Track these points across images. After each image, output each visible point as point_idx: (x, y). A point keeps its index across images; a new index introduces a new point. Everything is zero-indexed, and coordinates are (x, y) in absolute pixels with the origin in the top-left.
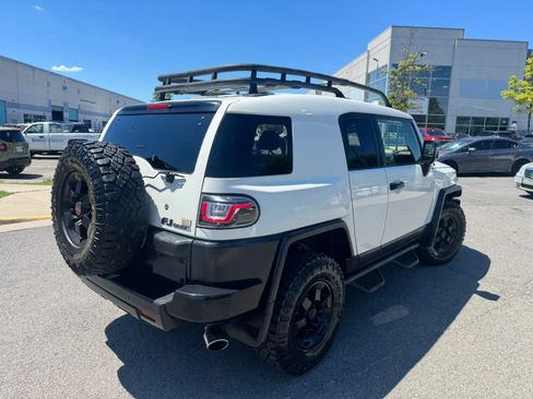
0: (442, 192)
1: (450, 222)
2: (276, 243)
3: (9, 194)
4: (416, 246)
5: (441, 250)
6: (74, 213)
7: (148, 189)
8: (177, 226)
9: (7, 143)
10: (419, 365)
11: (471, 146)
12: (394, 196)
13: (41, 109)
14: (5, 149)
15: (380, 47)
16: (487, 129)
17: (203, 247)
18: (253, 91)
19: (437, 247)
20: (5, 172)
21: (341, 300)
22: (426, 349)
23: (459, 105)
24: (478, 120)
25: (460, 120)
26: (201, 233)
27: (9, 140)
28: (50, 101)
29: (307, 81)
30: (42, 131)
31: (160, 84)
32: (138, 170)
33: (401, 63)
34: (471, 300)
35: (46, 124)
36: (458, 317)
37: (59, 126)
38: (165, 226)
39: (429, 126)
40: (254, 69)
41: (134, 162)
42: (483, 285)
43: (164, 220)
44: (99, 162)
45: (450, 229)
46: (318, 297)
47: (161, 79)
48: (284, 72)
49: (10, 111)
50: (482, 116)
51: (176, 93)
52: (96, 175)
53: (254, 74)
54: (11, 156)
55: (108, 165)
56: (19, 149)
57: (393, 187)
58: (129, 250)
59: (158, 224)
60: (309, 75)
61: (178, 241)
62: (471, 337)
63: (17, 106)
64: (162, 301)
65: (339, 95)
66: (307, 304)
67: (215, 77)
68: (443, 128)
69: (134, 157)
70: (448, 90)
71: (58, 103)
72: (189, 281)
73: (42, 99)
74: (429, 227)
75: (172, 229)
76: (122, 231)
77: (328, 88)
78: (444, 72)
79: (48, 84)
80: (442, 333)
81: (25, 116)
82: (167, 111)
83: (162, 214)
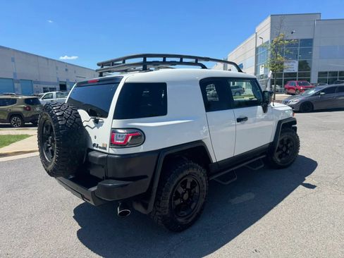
0: (280, 122)
1: (289, 141)
2: (157, 155)
3: (30, 136)
4: (264, 156)
5: (283, 159)
6: (48, 143)
7: (87, 128)
8: (100, 148)
9: (31, 106)
10: (252, 226)
11: (322, 91)
12: (241, 126)
13: (54, 84)
14: (30, 110)
15: (264, 30)
16: (340, 79)
17: (114, 159)
18: (145, 69)
19: (280, 157)
20: (30, 123)
21: (205, 188)
22: (260, 217)
23: (319, 64)
24: (334, 74)
25: (320, 74)
26: (112, 151)
27: (32, 104)
28: (58, 79)
29: (181, 60)
30: (52, 97)
31: (99, 67)
32: (80, 117)
33: (275, 40)
34: (297, 189)
35: (54, 93)
36: (286, 199)
37: (62, 94)
38: (95, 148)
39: (299, 79)
40: (145, 56)
41: (78, 113)
42: (308, 180)
43: (94, 145)
44: (57, 114)
45: (289, 145)
46: (188, 186)
47: (99, 65)
48: (165, 56)
49: (35, 86)
50: (336, 70)
51: (109, 72)
52: (56, 121)
53: (145, 59)
54: (33, 113)
55: (62, 115)
56: (38, 109)
57: (239, 120)
58: (76, 162)
59: (91, 147)
60: (181, 57)
61: (101, 156)
62: (290, 210)
63: (38, 83)
64: (93, 189)
65: (204, 67)
66: (181, 190)
67: (124, 62)
68: (309, 80)
69: (79, 111)
70: (311, 55)
71: (63, 79)
72: (107, 178)
73: (53, 77)
74: (272, 145)
75: (98, 149)
76: (70, 152)
77: (196, 64)
78: (308, 43)
79: (57, 68)
80: (272, 208)
81: (44, 88)
82: (96, 83)
83: (94, 141)
